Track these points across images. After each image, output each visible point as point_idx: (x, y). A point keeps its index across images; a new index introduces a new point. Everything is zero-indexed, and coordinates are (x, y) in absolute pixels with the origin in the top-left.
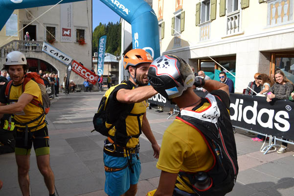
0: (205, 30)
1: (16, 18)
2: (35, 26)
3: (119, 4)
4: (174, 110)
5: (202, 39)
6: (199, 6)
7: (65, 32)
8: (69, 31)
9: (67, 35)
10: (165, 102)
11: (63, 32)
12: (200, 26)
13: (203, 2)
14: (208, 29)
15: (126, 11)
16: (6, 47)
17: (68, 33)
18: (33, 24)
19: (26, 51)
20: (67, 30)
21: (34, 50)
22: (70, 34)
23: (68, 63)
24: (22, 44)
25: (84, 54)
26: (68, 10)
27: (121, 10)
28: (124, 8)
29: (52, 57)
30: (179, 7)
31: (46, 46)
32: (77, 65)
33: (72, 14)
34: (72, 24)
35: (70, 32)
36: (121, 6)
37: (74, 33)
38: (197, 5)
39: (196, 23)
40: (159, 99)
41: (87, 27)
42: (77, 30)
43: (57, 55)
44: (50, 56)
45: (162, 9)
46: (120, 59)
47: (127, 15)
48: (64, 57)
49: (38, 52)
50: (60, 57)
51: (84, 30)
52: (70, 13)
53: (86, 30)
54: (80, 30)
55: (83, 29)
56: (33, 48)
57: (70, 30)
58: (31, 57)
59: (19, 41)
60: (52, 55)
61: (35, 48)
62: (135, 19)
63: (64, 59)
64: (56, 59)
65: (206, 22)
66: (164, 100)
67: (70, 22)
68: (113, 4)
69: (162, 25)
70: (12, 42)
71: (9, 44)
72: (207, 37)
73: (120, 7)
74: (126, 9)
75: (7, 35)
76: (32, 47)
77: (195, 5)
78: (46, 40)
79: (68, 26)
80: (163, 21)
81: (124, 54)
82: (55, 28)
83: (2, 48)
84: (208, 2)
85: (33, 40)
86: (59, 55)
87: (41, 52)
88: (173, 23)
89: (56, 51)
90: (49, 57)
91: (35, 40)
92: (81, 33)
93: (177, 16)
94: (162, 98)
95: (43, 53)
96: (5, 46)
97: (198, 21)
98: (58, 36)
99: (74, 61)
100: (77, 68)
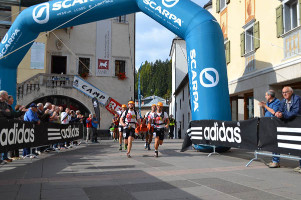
0: (293, 41)
1: (44, 48)
2: (66, 57)
3: (168, 13)
4: (256, 153)
5: (288, 54)
6: (280, 9)
7: (102, 64)
8: (106, 62)
9: (104, 68)
10: (239, 141)
11: (99, 64)
12: (284, 37)
13: (286, 4)
14: (297, 39)
15: (179, 21)
16: (29, 82)
17: (105, 65)
18: (63, 55)
19: (53, 87)
20: (103, 61)
21: (62, 85)
22: (107, 66)
23: (104, 101)
24: (49, 79)
25: (124, 90)
26: (106, 38)
27: (172, 21)
28: (175, 18)
29: (85, 94)
30: (249, 18)
31: (77, 81)
32: (115, 105)
33: (110, 43)
34: (110, 54)
35: (108, 63)
36: (171, 16)
37: (112, 65)
38: (277, 9)
39: (278, 34)
40: (230, 137)
41: (128, 58)
42: (116, 61)
43: (90, 92)
44: (82, 92)
45: (225, 24)
46: (171, 101)
47: (179, 26)
48: (98, 94)
49: (67, 88)
50: (93, 94)
51: (124, 62)
52: (108, 41)
53: (127, 60)
54: (120, 61)
55: (123, 60)
56: (61, 83)
57: (108, 61)
58: (58, 94)
59: (45, 75)
60: (85, 91)
61: (64, 84)
62: (190, 32)
63: (99, 96)
64: (89, 97)
65: (292, 29)
66: (238, 139)
67: (108, 52)
68: (161, 15)
69: (227, 46)
70: (37, 76)
71: (32, 79)
72: (297, 50)
73: (170, 18)
74: (179, 19)
75: (32, 68)
76: (61, 81)
77: (275, 10)
78: (77, 74)
79: (105, 57)
80: (228, 40)
81: (176, 93)
82: (89, 59)
83: (25, 82)
84: (294, 3)
85: (62, 73)
86: (92, 92)
87: (71, 88)
88: (243, 41)
89: (89, 87)
90: (80, 94)
91: (65, 73)
92: (121, 65)
93: (247, 31)
94: (234, 136)
95: (73, 90)
96: (29, 80)
97: (281, 31)
98: (93, 68)
99: (111, 99)
100: (115, 108)
